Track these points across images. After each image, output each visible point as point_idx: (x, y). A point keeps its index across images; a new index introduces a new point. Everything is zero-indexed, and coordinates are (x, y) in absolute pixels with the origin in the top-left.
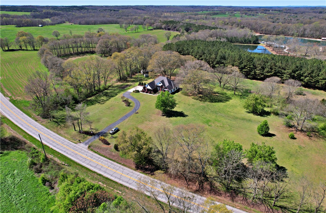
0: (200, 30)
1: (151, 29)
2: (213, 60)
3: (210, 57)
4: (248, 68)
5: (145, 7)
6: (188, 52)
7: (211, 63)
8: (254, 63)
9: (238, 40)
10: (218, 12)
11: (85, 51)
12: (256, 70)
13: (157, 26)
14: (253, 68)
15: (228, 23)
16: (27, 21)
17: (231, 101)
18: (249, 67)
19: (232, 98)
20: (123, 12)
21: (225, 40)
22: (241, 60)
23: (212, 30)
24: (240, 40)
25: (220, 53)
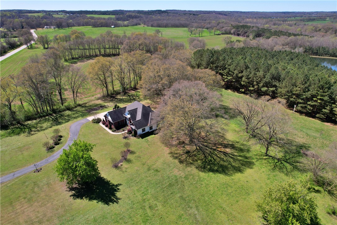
0: (273, 36)
1: (219, 33)
2: (260, 79)
3: (255, 74)
4: (319, 101)
5: (229, 12)
6: (223, 64)
7: (255, 83)
8: (332, 93)
9: (328, 51)
10: (315, 18)
11: (114, 53)
12: (333, 105)
13: (225, 31)
14: (329, 102)
15: (320, 30)
16: (102, 22)
17: (248, 172)
18: (320, 99)
19: (254, 164)
20: (202, 16)
21: (301, 50)
22: (306, 85)
23: (290, 38)
24: (331, 52)
25: (272, 70)
